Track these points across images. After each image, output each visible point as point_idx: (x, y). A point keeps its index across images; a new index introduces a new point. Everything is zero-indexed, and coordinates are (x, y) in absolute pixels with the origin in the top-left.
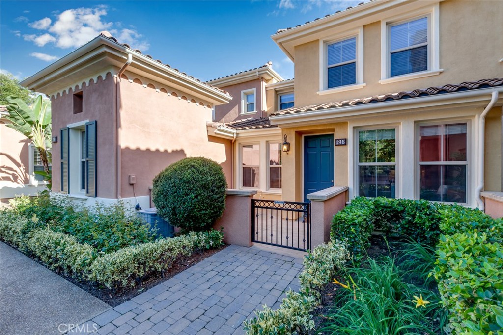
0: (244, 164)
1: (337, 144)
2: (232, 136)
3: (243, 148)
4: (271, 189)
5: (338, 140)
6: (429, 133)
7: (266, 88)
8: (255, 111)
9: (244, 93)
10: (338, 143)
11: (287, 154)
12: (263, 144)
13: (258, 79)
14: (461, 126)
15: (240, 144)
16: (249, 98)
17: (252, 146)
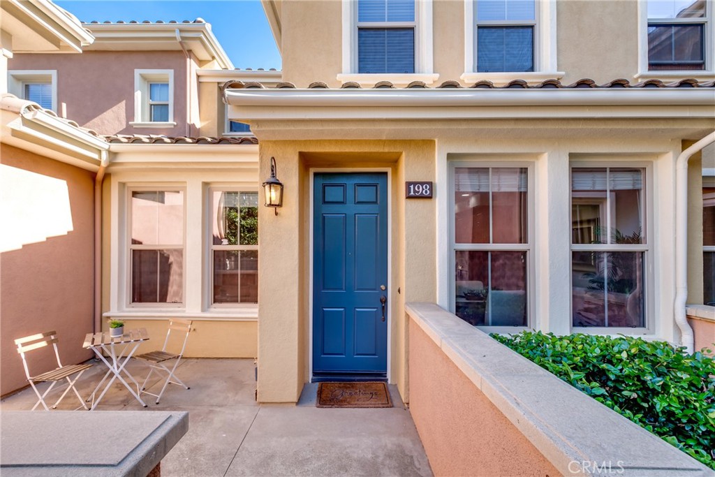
0: (134, 242)
1: (412, 193)
2: (95, 156)
3: (134, 199)
4: (217, 305)
5: (415, 184)
6: (586, 183)
7: (198, 76)
8: (171, 121)
9: (143, 77)
10: (415, 191)
11: (276, 214)
12: (195, 192)
13: (180, 52)
14: (632, 174)
15: (122, 185)
16: (156, 91)
17: (162, 193)
